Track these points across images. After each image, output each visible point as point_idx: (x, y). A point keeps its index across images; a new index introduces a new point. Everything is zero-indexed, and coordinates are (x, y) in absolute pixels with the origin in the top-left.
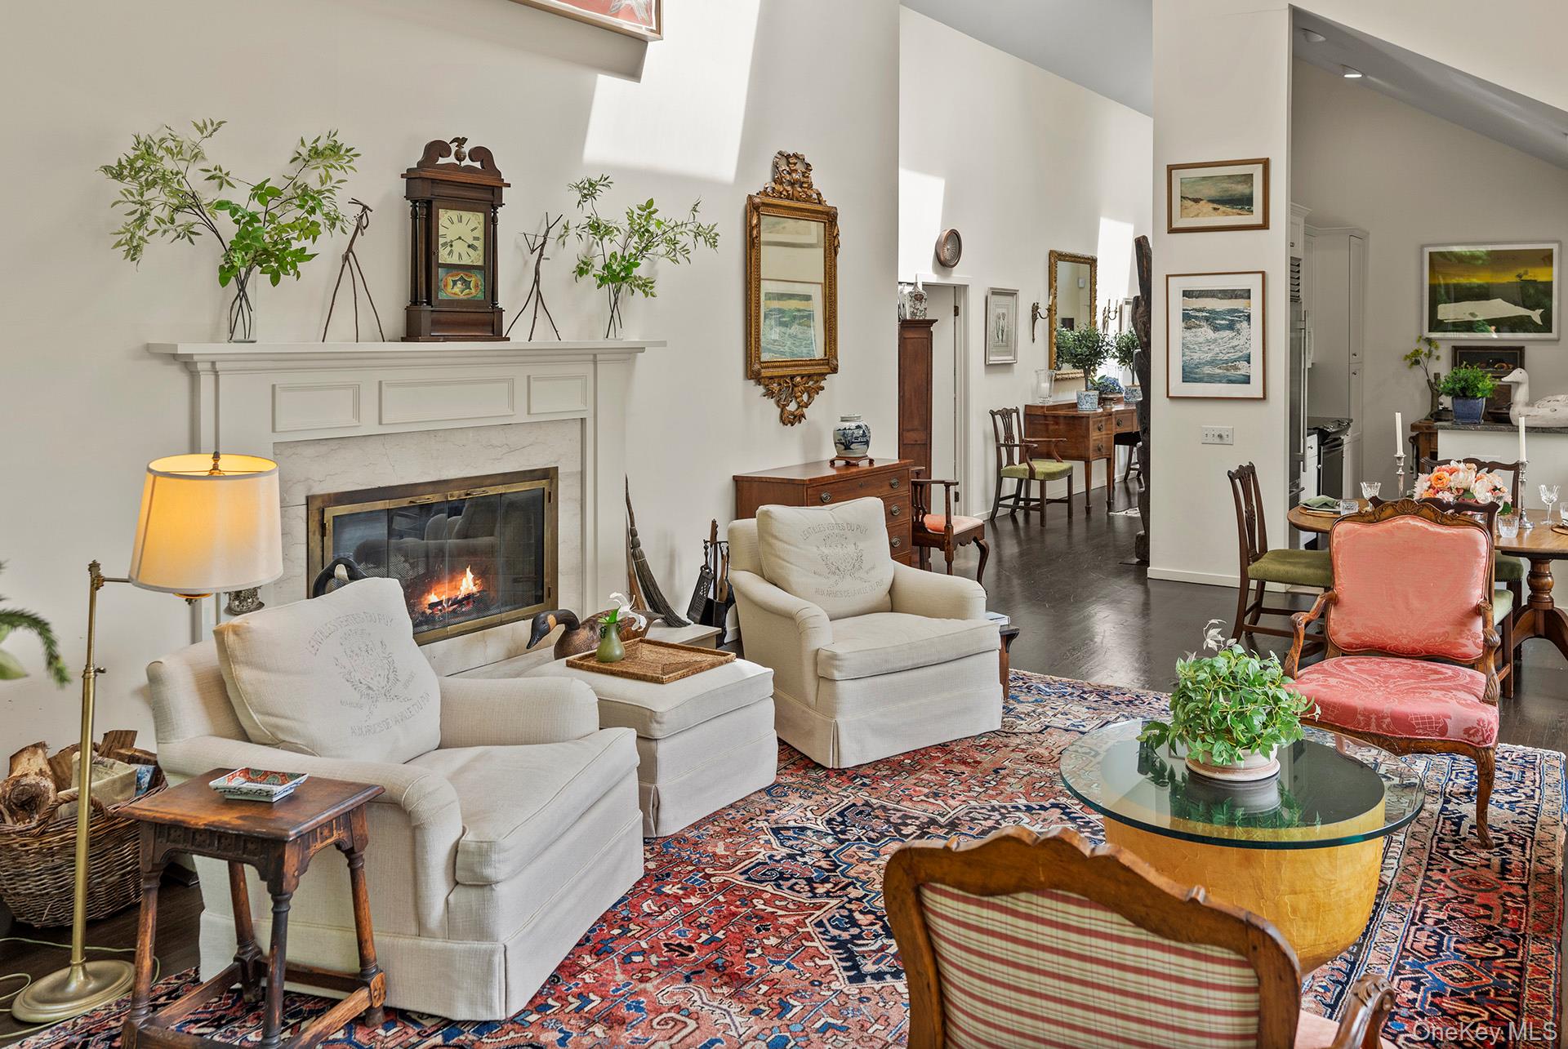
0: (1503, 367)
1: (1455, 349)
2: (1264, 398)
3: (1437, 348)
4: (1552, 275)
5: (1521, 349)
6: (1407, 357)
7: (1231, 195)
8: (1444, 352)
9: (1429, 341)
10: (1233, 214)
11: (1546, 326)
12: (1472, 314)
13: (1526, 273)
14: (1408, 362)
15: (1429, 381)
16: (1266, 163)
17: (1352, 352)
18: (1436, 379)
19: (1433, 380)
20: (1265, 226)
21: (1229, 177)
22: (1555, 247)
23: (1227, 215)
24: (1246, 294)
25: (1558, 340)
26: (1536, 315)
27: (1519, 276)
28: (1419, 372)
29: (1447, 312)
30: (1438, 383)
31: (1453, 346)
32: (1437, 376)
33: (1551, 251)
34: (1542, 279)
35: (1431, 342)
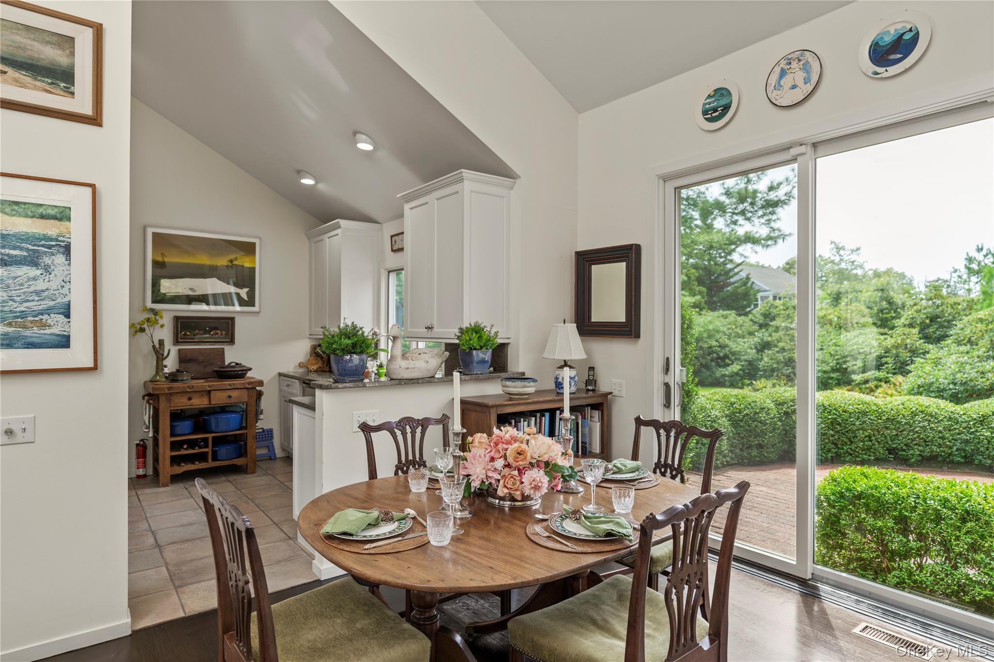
0: (217, 334)
1: (177, 319)
2: (95, 368)
3: (161, 317)
4: (254, 262)
5: (232, 319)
6: (133, 325)
7: (32, 58)
8: (167, 320)
9: (152, 311)
10: (35, 88)
11: (251, 302)
13: (236, 259)
14: (133, 330)
15: (154, 347)
16: (98, 30)
18: (160, 344)
19: (157, 346)
20: (95, 120)
21: (28, 28)
22: (257, 241)
23: (23, 86)
24: (63, 215)
25: (258, 313)
26: (243, 293)
27: (230, 261)
28: (143, 339)
29: (168, 286)
30: (162, 348)
31: (175, 316)
32: (161, 342)
33: (254, 244)
34: (247, 265)
35: (155, 312)
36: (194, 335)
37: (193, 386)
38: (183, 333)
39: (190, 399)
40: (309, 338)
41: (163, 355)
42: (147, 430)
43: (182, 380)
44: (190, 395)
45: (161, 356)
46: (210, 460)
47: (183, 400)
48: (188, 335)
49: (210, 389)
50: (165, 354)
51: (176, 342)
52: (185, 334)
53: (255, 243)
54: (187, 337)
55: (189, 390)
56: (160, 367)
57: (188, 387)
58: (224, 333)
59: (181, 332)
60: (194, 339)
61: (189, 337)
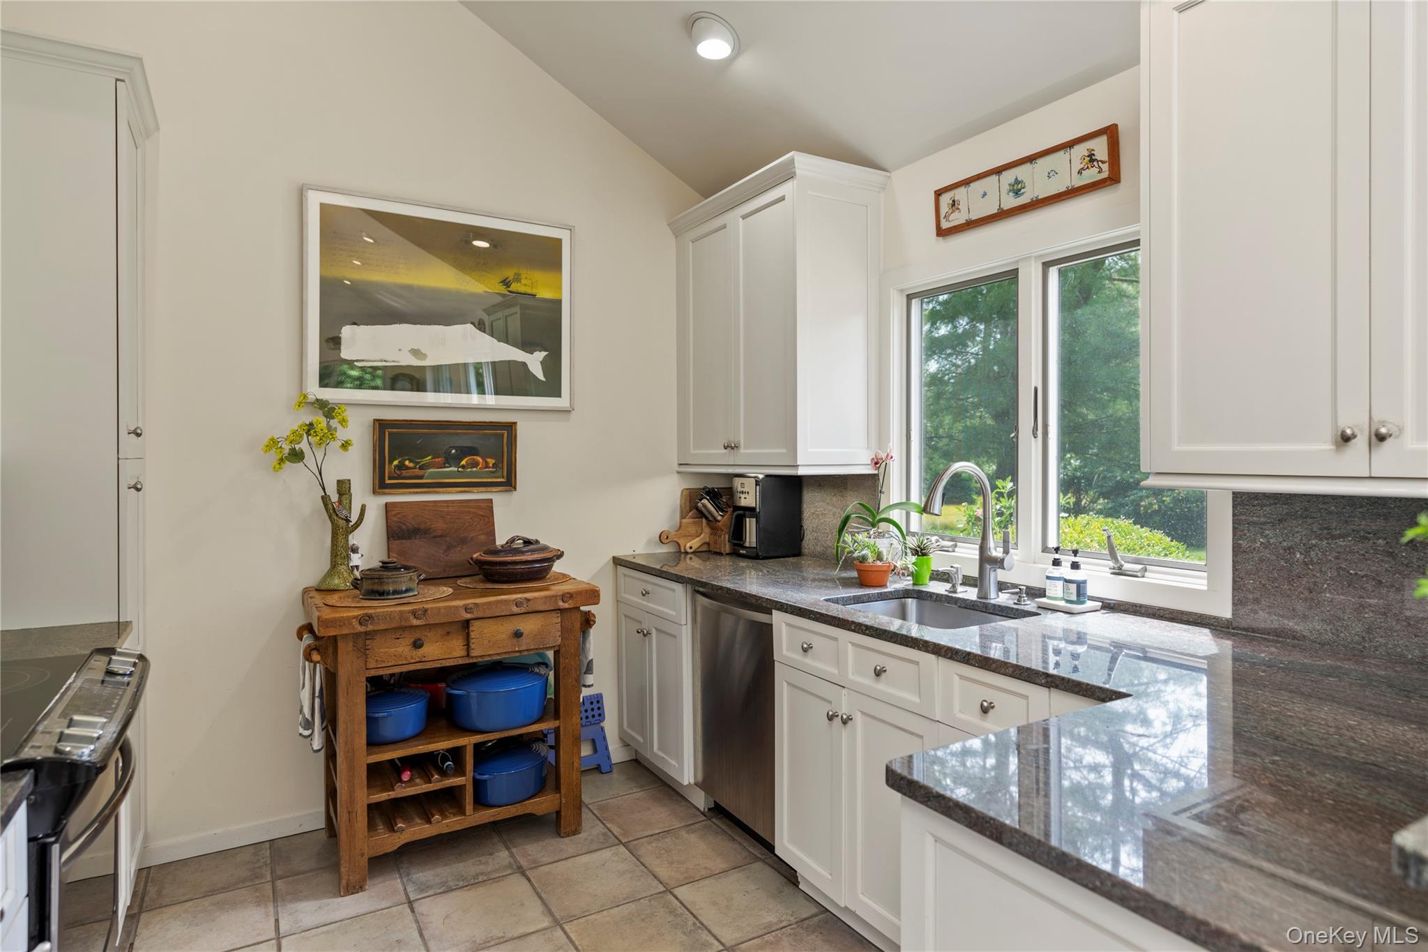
0: (475, 464)
1: (381, 427)
3: (343, 422)
4: (560, 288)
5: (510, 427)
6: (274, 443)
8: (357, 430)
9: (321, 405)
11: (552, 387)
12: (416, 353)
13: (518, 279)
14: (274, 456)
15: (325, 499)
17: (128, 422)
18: (341, 493)
19: (334, 498)
22: (563, 235)
25: (566, 412)
26: (535, 362)
27: (506, 283)
28: (299, 479)
29: (361, 344)
30: (345, 502)
31: (375, 420)
32: (344, 487)
33: (558, 242)
34: (545, 293)
35: (327, 409)
36: (421, 468)
37: (426, 611)
38: (396, 463)
39: (417, 645)
40: (678, 472)
41: (348, 521)
42: (307, 733)
43: (395, 592)
44: (417, 635)
45: (342, 523)
46: (469, 807)
47: (400, 650)
48: (408, 468)
49: (469, 616)
50: (354, 518)
51: (380, 485)
52: (401, 467)
53: (560, 241)
54: (405, 473)
55: (415, 622)
56: (340, 550)
57: (414, 613)
58: (491, 462)
59: (391, 462)
60: (421, 477)
61: (410, 473)
